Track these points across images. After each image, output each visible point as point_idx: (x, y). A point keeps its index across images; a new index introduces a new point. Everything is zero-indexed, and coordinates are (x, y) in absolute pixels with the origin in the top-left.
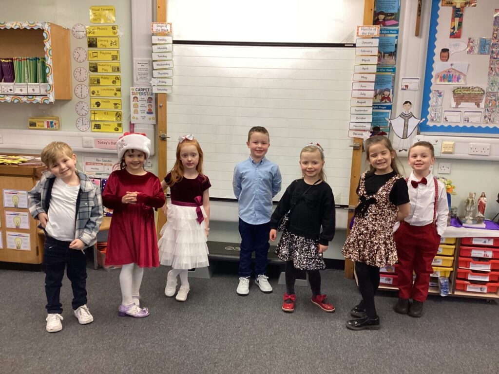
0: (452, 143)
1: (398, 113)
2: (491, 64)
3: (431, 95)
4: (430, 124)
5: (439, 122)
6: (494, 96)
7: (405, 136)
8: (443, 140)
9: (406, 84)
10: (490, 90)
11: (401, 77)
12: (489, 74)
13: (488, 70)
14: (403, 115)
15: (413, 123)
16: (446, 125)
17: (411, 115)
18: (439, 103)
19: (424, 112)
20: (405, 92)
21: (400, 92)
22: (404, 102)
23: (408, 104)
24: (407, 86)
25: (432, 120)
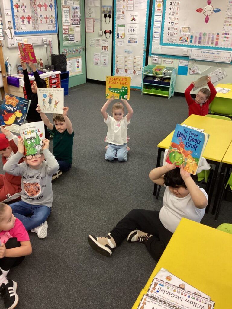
0: (27, 39)
1: (7, 27)
2: (30, 3)
3: (15, 18)
4: (17, 31)
5: (20, 30)
6: (34, 17)
7: (12, 38)
8: (24, 38)
9: (7, 13)
10: (32, 15)
11: (5, 9)
12: (31, 7)
13: (30, 6)
14: (9, 28)
15: (13, 31)
16: (22, 31)
17: (12, 28)
18: (18, 21)
19: (15, 26)
20: (8, 16)
21: (6, 16)
22: (8, 21)
23: (10, 22)
24: (7, 14)
25: (17, 29)
